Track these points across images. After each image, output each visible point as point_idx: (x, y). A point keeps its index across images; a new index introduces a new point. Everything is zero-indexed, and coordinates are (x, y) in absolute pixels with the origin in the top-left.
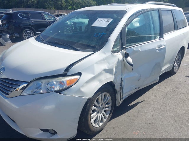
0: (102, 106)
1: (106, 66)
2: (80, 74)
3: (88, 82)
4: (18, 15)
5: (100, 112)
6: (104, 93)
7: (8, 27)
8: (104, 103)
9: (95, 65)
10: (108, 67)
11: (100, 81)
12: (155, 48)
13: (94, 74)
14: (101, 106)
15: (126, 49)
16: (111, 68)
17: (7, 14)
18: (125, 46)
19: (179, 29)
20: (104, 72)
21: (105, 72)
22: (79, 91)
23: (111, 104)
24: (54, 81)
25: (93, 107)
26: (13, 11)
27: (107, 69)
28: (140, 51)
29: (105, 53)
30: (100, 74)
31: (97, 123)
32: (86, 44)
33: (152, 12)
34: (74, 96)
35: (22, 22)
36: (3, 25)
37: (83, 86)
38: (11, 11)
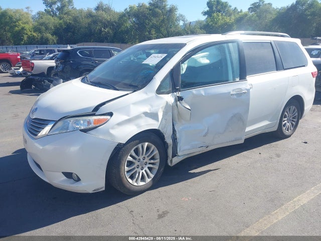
0: (145, 161)
1: (147, 109)
2: (111, 114)
3: (119, 124)
4: (78, 52)
5: (140, 167)
6: (146, 144)
7: (63, 69)
8: (148, 157)
9: (132, 106)
10: (150, 111)
11: (138, 126)
12: (230, 92)
13: (129, 116)
14: (141, 160)
15: (180, 91)
16: (155, 112)
17: (64, 51)
18: (178, 88)
19: (286, 69)
20: (143, 115)
21: (146, 116)
22: (107, 133)
23: (158, 161)
24: (82, 120)
25: (129, 157)
26: (71, 47)
27: (149, 112)
28: (204, 94)
29: (146, 93)
30: (138, 117)
31: (135, 180)
32: (128, 83)
33: (230, 45)
34: (101, 137)
35: (82, 62)
36: (57, 66)
37: (113, 128)
38: (69, 48)
